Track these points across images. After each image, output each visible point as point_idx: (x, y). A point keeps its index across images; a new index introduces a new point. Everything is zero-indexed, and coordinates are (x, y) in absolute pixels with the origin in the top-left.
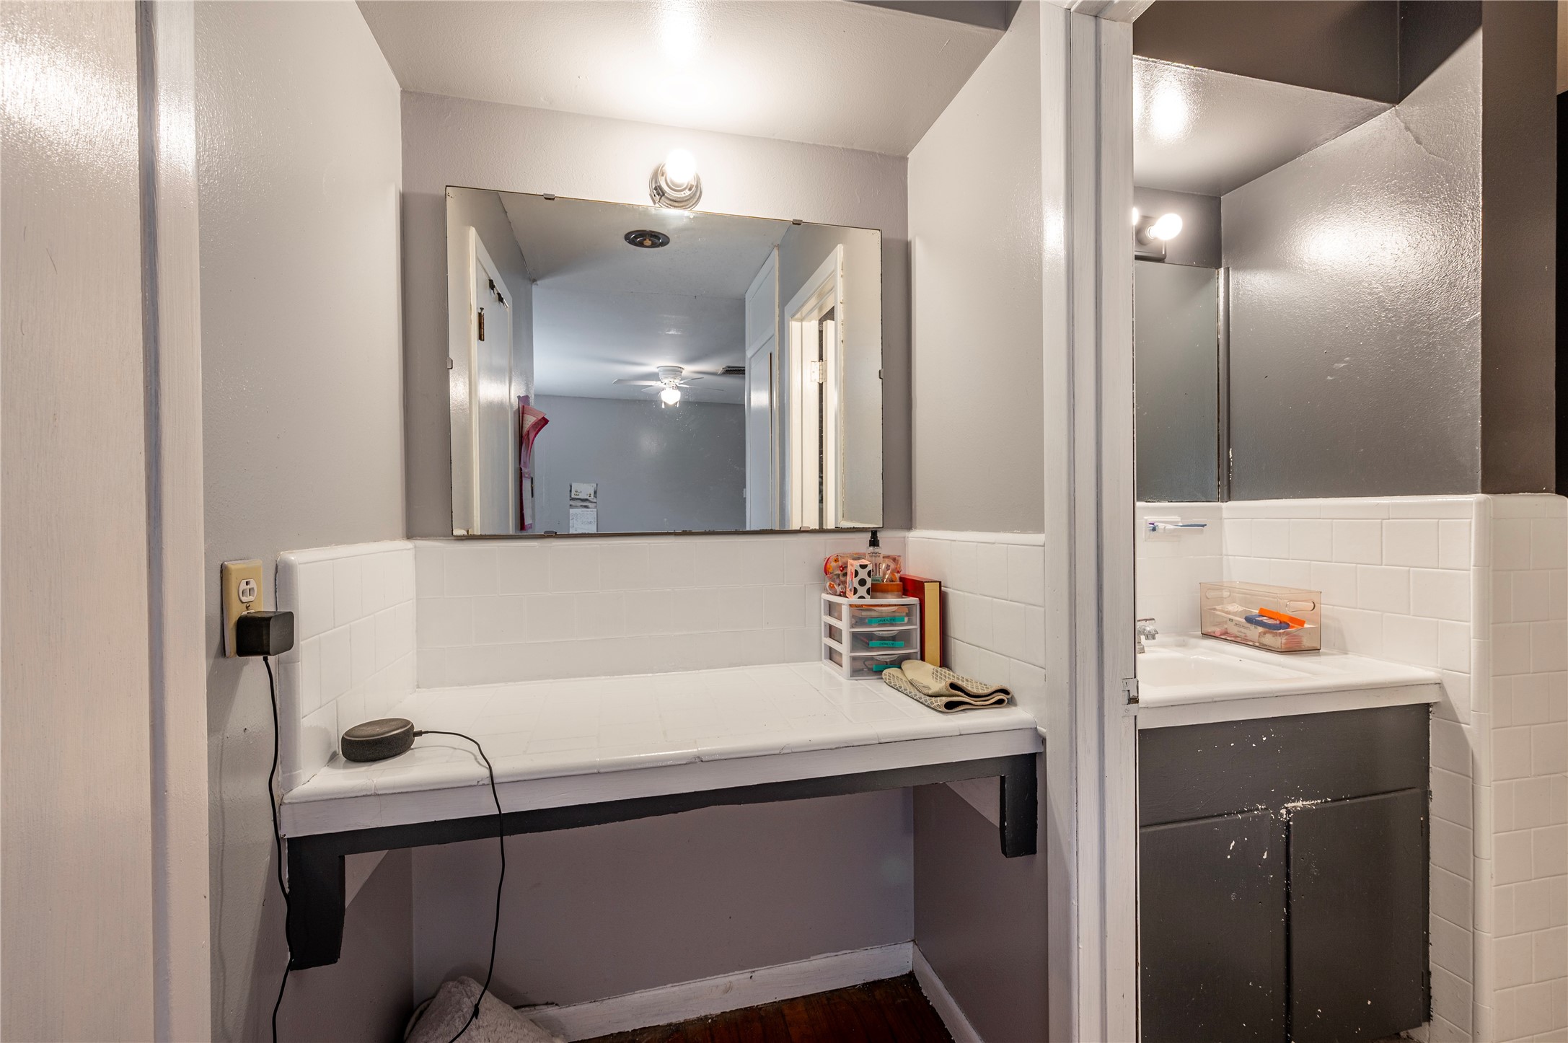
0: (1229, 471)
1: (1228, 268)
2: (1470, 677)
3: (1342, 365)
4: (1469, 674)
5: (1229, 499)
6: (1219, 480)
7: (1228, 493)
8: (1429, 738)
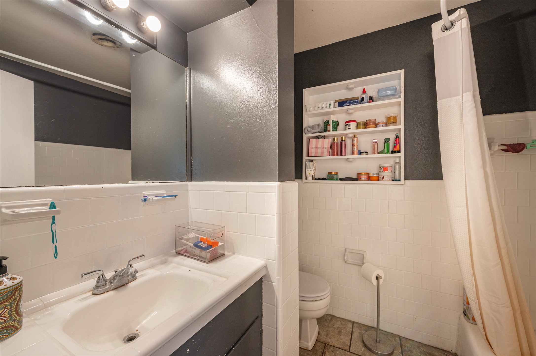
0: (191, 167)
1: (190, 69)
2: (275, 262)
3: (233, 121)
4: (275, 261)
5: (191, 180)
6: (187, 171)
7: (191, 177)
8: (262, 290)
